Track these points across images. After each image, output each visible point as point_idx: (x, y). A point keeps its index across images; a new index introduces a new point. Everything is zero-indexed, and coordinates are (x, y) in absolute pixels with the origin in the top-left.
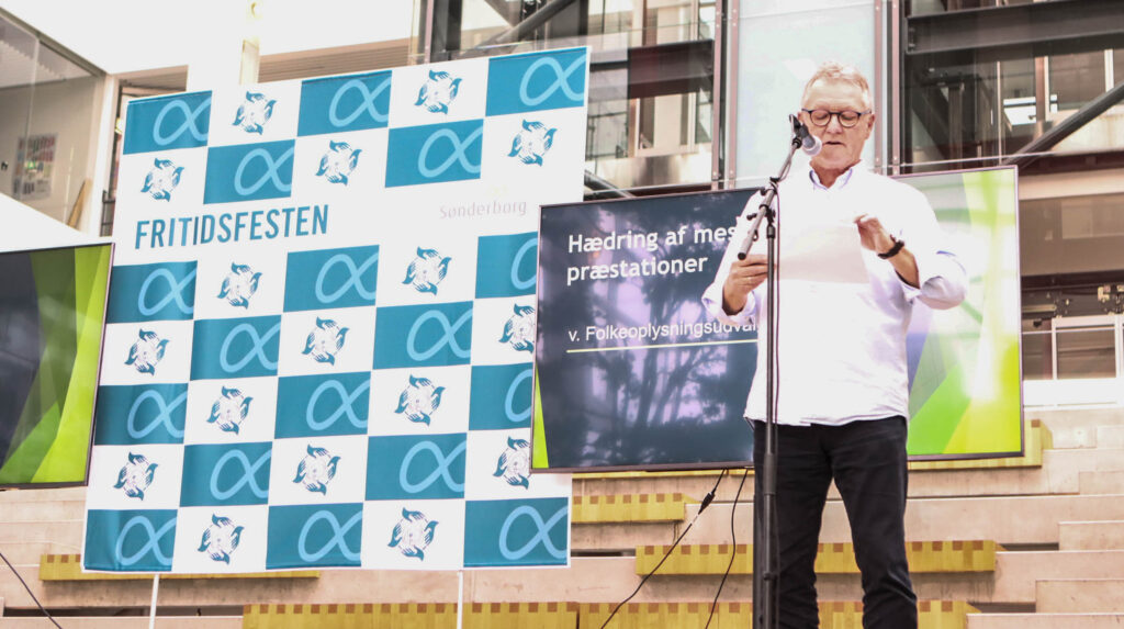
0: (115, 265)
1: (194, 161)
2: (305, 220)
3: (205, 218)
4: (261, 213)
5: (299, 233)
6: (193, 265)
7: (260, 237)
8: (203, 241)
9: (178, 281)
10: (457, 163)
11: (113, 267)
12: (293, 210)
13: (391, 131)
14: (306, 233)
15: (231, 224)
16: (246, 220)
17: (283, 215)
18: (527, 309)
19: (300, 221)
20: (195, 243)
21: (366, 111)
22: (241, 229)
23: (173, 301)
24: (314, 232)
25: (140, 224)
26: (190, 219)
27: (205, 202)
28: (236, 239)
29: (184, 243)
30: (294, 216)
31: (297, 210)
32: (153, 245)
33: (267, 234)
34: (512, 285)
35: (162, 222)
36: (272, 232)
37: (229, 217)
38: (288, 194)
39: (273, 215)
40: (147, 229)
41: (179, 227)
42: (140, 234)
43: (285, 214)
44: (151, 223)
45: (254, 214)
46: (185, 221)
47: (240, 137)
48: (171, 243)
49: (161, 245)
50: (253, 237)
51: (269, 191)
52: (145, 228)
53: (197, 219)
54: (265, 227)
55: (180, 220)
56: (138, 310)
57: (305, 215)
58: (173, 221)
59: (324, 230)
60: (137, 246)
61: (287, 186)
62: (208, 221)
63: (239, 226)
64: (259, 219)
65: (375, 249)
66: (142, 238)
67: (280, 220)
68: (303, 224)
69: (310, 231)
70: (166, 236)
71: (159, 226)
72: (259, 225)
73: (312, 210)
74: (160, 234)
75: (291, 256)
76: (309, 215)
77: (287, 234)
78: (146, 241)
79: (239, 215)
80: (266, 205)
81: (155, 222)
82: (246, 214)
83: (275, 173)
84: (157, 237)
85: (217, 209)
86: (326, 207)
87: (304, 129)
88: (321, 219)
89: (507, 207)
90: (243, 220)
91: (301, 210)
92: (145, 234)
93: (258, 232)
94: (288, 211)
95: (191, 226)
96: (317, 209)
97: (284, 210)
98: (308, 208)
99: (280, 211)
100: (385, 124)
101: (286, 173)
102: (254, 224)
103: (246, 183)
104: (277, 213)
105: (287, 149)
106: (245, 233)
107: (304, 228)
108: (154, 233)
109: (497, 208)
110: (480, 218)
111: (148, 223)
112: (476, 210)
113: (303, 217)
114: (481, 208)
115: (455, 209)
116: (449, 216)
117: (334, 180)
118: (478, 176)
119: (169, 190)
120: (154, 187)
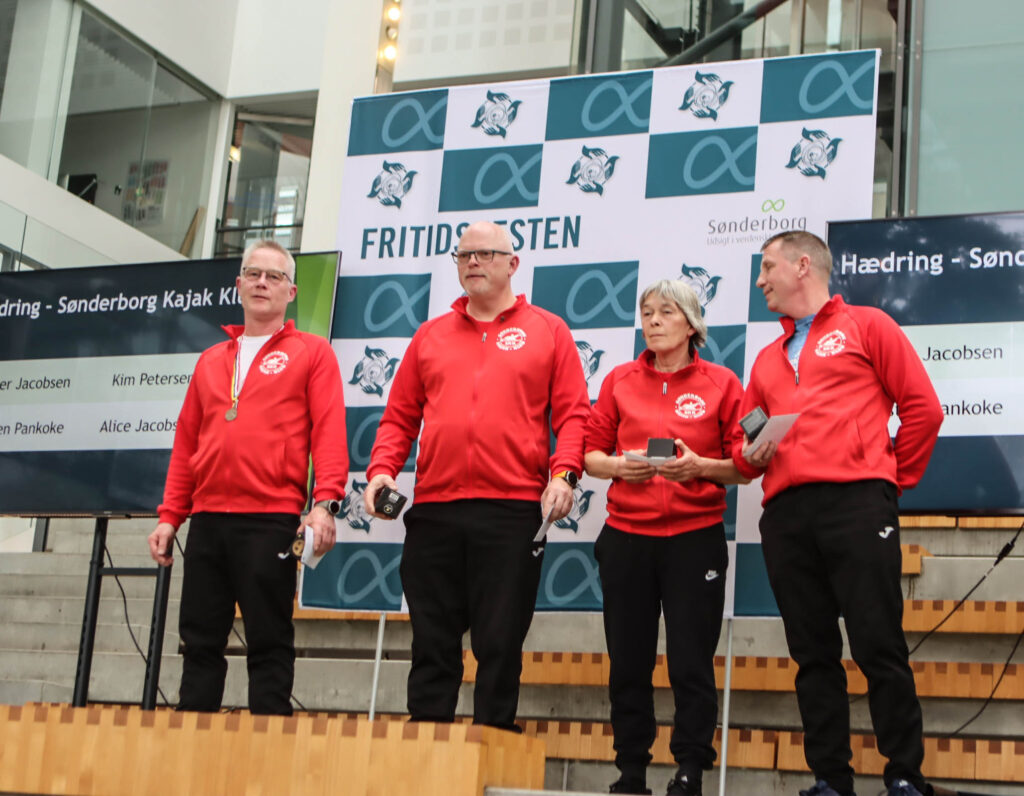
0: (341, 275)
1: (427, 166)
2: (555, 232)
3: (440, 227)
5: (547, 246)
6: (427, 278)
8: (438, 252)
9: (410, 295)
10: (728, 173)
11: (339, 278)
12: (541, 220)
13: (652, 137)
14: (556, 246)
19: (549, 232)
20: (428, 254)
21: (624, 115)
23: (404, 317)
24: (565, 245)
25: (366, 232)
26: (423, 228)
27: (441, 209)
29: (416, 254)
30: (541, 227)
31: (544, 221)
32: (381, 255)
35: (392, 231)
38: (535, 203)
39: (518, 227)
40: (375, 237)
41: (410, 236)
42: (366, 243)
43: (531, 225)
44: (379, 232)
46: (418, 230)
47: (480, 140)
48: (401, 254)
49: (391, 254)
51: (513, 200)
52: (371, 237)
53: (431, 228)
55: (412, 229)
56: (364, 325)
57: (554, 226)
58: (404, 230)
59: (576, 244)
60: (364, 256)
61: (535, 194)
62: (444, 231)
65: (634, 265)
66: (369, 247)
67: (526, 231)
68: (552, 237)
69: (560, 245)
70: (396, 246)
71: (388, 236)
73: (562, 221)
74: (389, 244)
75: (537, 270)
76: (558, 226)
77: (533, 247)
78: (373, 250)
80: (510, 214)
81: (384, 231)
83: (520, 180)
84: (386, 247)
85: (454, 218)
86: (578, 219)
87: (553, 134)
88: (572, 231)
89: (785, 224)
91: (549, 221)
92: (372, 243)
94: (535, 222)
95: (424, 235)
96: (567, 220)
97: (530, 221)
98: (557, 219)
99: (526, 222)
100: (645, 130)
101: (533, 180)
103: (488, 190)
104: (522, 223)
105: (533, 154)
107: (553, 240)
108: (383, 242)
109: (773, 223)
110: (754, 234)
111: (375, 231)
112: (749, 225)
113: (552, 228)
114: (755, 223)
115: (725, 224)
116: (719, 231)
117: (587, 189)
118: (751, 188)
119: (399, 196)
120: (383, 192)
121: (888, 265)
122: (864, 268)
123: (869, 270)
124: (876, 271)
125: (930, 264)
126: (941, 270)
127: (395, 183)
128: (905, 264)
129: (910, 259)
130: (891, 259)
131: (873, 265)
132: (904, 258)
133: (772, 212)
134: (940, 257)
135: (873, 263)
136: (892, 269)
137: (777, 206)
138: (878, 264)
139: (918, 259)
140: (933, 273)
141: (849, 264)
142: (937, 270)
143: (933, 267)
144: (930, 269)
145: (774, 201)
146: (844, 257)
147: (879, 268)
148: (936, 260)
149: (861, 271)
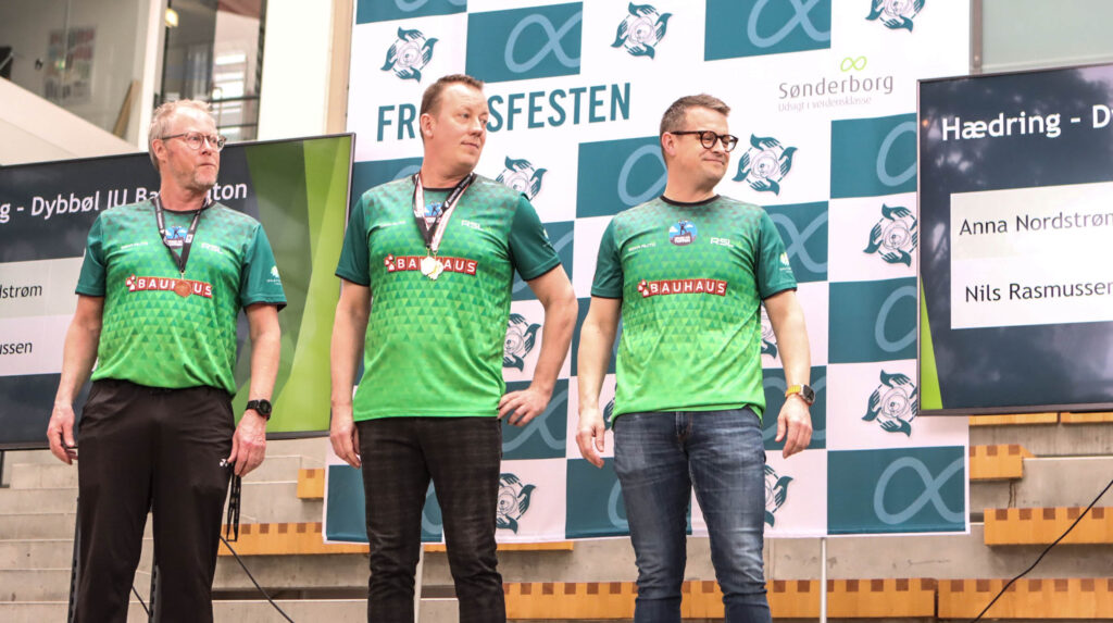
0: (356, 160)
1: (449, 32)
2: (601, 103)
4: (542, 94)
5: (593, 119)
7: (541, 125)
10: (799, 29)
12: (584, 90)
14: (602, 119)
15: (502, 109)
16: (520, 104)
17: (571, 98)
18: (901, 211)
19: (594, 103)
22: (515, 116)
24: (613, 118)
25: (382, 110)
28: (510, 127)
30: (585, 98)
31: (588, 90)
32: (400, 136)
33: (551, 120)
34: (879, 183)
35: (411, 107)
36: (557, 117)
37: (500, 100)
38: (576, 71)
39: (558, 98)
40: (392, 116)
42: (382, 123)
43: (573, 95)
44: (397, 109)
45: (533, 96)
49: (412, 135)
50: (532, 124)
51: (551, 68)
52: (388, 115)
54: (548, 112)
57: (599, 96)
59: (626, 115)
60: (380, 138)
61: (576, 60)
63: (512, 111)
64: (538, 102)
66: (386, 128)
67: (567, 104)
68: (597, 108)
69: (608, 117)
71: (406, 112)
72: (539, 109)
73: (609, 90)
74: (409, 123)
75: (582, 147)
76: (605, 96)
77: (577, 121)
78: (391, 131)
79: (512, 98)
80: (548, 84)
81: (402, 108)
82: (521, 96)
83: (558, 45)
84: (405, 127)
86: (627, 86)
88: (621, 101)
89: (868, 85)
90: (518, 104)
91: (594, 90)
92: (389, 123)
93: (538, 117)
94: (577, 92)
96: (615, 88)
97: (572, 91)
98: (603, 88)
99: (567, 92)
101: (572, 44)
102: (533, 109)
103: (520, 57)
104: (562, 94)
105: (572, 14)
106: (521, 120)
107: (599, 112)
108: (402, 122)
109: (855, 85)
110: (832, 97)
111: (392, 108)
112: (826, 87)
113: (598, 98)
114: (833, 85)
115: (798, 87)
116: (792, 95)
117: (637, 53)
118: (826, 45)
119: (418, 68)
120: (399, 63)
121: (996, 128)
122: (969, 133)
123: (974, 135)
124: (983, 135)
125: (1045, 126)
126: (1059, 132)
127: (413, 53)
128: (1016, 126)
129: (1022, 121)
130: (1000, 121)
131: (979, 129)
132: (1015, 120)
133: (852, 72)
134: (1057, 117)
135: (980, 126)
136: (1001, 133)
137: (859, 64)
138: (984, 128)
139: (1031, 120)
140: (1049, 135)
141: (951, 128)
142: (1054, 132)
143: (1049, 129)
144: (1046, 132)
145: (854, 59)
146: (945, 121)
147: (987, 132)
148: (1053, 121)
149: (965, 136)
